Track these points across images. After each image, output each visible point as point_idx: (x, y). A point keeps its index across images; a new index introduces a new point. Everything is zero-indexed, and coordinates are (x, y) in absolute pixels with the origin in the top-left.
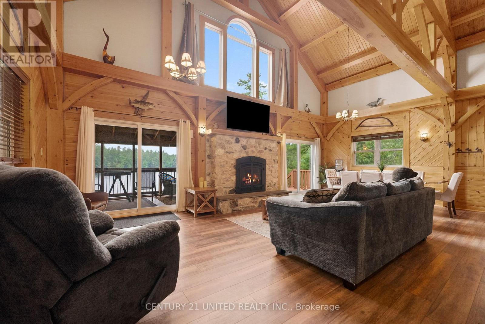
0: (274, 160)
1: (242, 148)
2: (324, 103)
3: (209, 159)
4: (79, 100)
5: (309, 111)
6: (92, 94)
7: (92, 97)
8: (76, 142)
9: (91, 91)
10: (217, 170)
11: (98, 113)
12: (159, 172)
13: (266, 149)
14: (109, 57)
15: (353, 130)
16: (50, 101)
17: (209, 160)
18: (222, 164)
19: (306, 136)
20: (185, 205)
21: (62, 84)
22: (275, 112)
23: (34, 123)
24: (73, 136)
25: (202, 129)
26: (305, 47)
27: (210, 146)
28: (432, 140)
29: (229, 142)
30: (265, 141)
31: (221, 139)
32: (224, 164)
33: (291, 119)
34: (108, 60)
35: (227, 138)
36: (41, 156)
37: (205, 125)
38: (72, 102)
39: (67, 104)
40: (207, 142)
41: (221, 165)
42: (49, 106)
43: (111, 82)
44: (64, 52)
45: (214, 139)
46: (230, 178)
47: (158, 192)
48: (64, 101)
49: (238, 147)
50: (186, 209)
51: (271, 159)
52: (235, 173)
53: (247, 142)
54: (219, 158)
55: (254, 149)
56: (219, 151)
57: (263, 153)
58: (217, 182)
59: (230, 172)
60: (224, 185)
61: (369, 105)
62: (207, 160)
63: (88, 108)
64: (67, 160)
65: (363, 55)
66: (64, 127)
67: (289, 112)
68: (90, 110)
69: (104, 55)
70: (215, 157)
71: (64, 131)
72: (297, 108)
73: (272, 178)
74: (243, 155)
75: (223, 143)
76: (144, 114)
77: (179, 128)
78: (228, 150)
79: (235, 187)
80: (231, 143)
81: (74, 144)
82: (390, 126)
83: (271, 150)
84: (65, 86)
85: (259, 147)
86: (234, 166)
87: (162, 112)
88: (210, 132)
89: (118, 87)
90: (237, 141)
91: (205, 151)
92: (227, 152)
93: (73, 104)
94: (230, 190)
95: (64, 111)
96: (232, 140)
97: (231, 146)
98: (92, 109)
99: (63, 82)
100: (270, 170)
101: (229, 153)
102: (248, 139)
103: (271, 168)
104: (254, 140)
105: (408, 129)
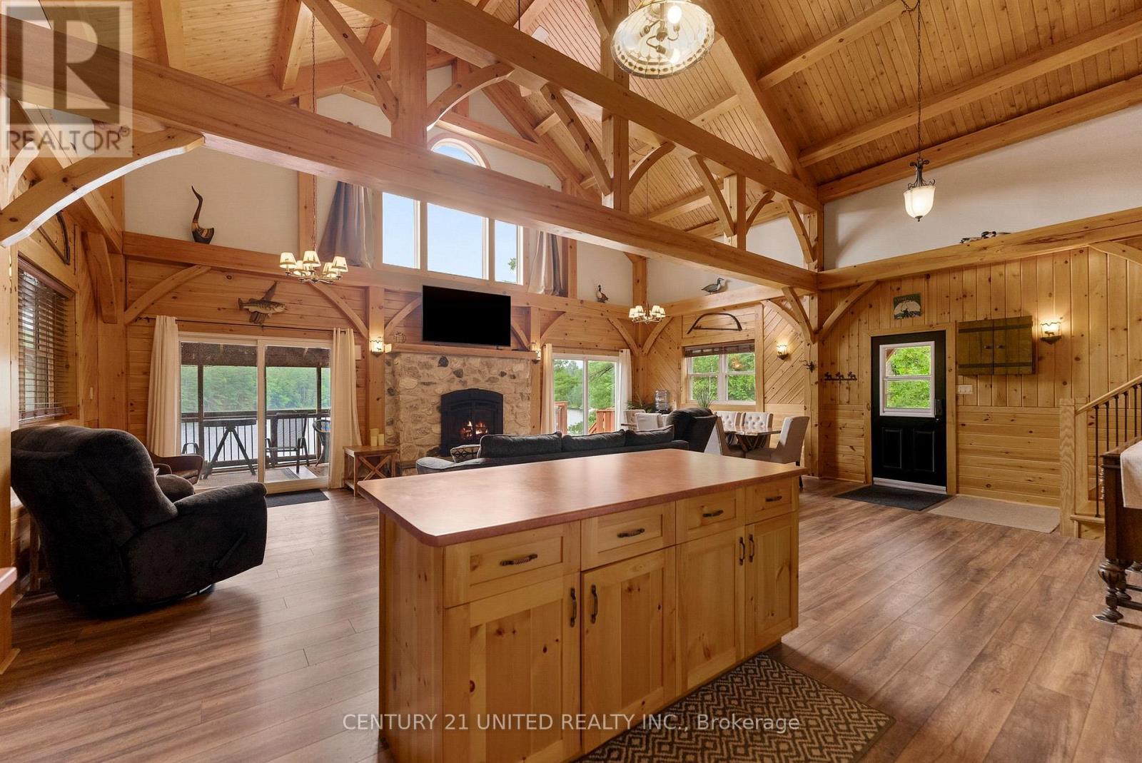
0: (521, 394)
1: (453, 375)
2: (638, 281)
3: (392, 395)
4: (153, 304)
5: (603, 299)
6: (174, 293)
7: (174, 298)
8: (147, 373)
9: (173, 289)
10: (403, 415)
11: (184, 325)
12: (316, 419)
13: (503, 374)
14: (203, 230)
15: (685, 335)
16: (104, 312)
17: (390, 398)
18: (414, 404)
19: (600, 346)
20: (343, 477)
21: (124, 283)
22: (526, 306)
23: (81, 354)
24: (142, 364)
25: (377, 344)
26: (589, 180)
27: (393, 373)
28: (794, 358)
29: (426, 366)
30: (501, 361)
31: (409, 361)
32: (417, 405)
33: (562, 316)
34: (201, 237)
35: (424, 358)
36: (91, 400)
37: (382, 336)
38: (141, 308)
39: (132, 313)
40: (386, 366)
41: (411, 407)
42: (102, 319)
43: (208, 271)
44: (126, 230)
45: (397, 360)
46: (430, 429)
47: (313, 457)
48: (126, 309)
49: (445, 373)
50: (345, 484)
51: (515, 393)
52: (439, 420)
53: (464, 364)
54: (408, 394)
55: (477, 376)
56: (406, 382)
57: (498, 383)
58: (403, 436)
59: (429, 418)
60: (417, 441)
61: (705, 289)
62: (387, 398)
63: (168, 318)
64: (132, 404)
65: (687, 199)
66: (127, 350)
67: (558, 303)
68: (171, 321)
69: (194, 228)
70: (399, 393)
71: (127, 355)
72: (574, 295)
73: (518, 427)
74: (457, 387)
75: (415, 368)
76: (267, 322)
77: (332, 343)
78: (423, 380)
79: (440, 445)
80: (431, 367)
81: (144, 377)
82: (736, 330)
83: (514, 377)
84: (128, 283)
85: (489, 372)
86: (438, 407)
87: (302, 317)
88: (389, 348)
89: (221, 278)
90: (444, 363)
91: (383, 382)
92: (424, 383)
93: (142, 313)
94: (430, 451)
95: (126, 326)
96: (431, 362)
97: (431, 372)
98: (175, 318)
99: (124, 279)
100: (513, 414)
101: (428, 384)
102: (465, 358)
103: (515, 408)
104: (479, 360)
105: (762, 337)
